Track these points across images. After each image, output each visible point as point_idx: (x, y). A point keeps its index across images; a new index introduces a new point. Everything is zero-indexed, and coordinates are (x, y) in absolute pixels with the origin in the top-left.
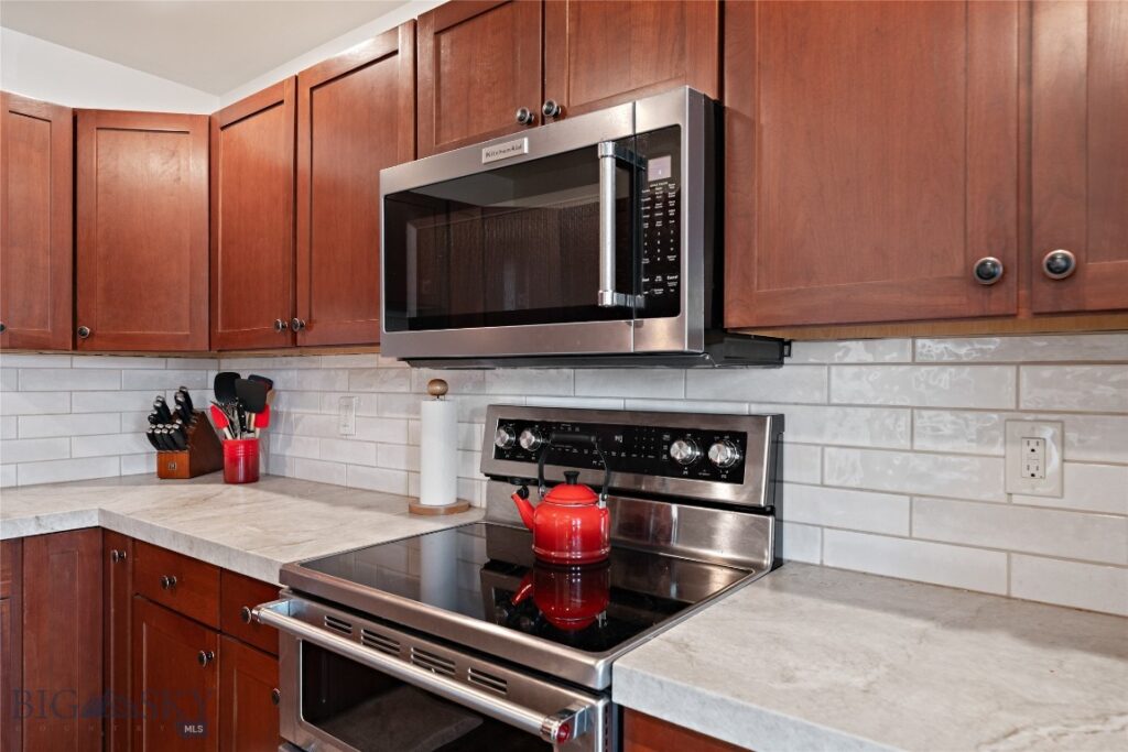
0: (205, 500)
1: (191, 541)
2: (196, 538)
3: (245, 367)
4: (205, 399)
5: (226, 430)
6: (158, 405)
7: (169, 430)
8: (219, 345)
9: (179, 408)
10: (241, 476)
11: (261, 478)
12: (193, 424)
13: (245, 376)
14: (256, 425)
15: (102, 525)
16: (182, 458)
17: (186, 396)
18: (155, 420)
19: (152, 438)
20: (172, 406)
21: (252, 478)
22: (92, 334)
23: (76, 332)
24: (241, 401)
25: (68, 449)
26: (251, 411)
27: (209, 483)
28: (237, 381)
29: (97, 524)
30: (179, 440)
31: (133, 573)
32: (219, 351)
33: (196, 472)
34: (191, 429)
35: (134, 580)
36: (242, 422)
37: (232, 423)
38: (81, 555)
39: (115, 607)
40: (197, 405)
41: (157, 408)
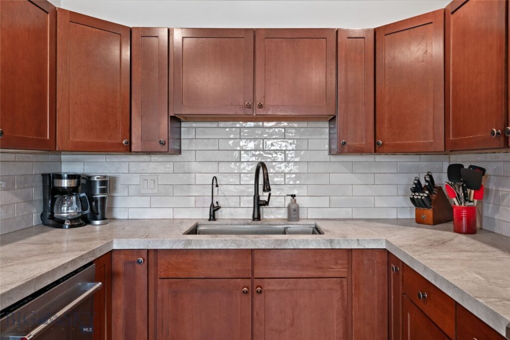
0: (443, 243)
1: (436, 276)
2: (439, 275)
3: (466, 160)
4: (442, 179)
5: (455, 199)
6: (416, 182)
7: (422, 197)
8: (450, 148)
9: (427, 184)
10: (464, 229)
11: (478, 231)
12: (435, 194)
13: (466, 167)
14: (474, 198)
15: (388, 249)
16: (429, 213)
17: (431, 177)
18: (414, 190)
19: (413, 200)
20: (423, 183)
21: (471, 231)
22: (383, 144)
23: (376, 143)
24: (464, 182)
25: (373, 202)
26: (471, 189)
27: (445, 230)
28: (462, 169)
29: (384, 247)
30: (427, 203)
31: (403, 281)
32: (450, 151)
33: (437, 221)
34: (434, 197)
35: (403, 285)
36: (466, 195)
37: (458, 195)
38: (377, 262)
39: (394, 296)
40: (436, 182)
41: (415, 184)
